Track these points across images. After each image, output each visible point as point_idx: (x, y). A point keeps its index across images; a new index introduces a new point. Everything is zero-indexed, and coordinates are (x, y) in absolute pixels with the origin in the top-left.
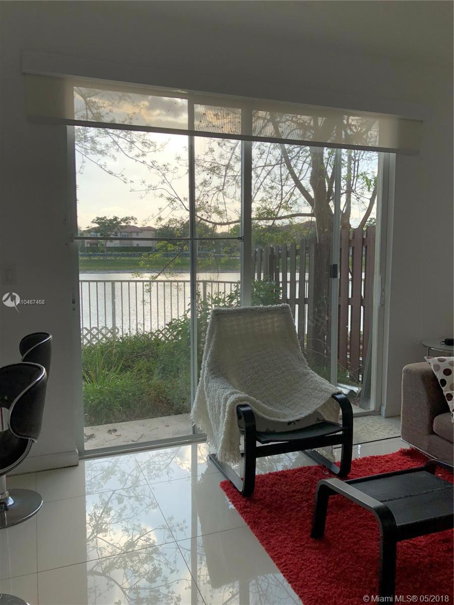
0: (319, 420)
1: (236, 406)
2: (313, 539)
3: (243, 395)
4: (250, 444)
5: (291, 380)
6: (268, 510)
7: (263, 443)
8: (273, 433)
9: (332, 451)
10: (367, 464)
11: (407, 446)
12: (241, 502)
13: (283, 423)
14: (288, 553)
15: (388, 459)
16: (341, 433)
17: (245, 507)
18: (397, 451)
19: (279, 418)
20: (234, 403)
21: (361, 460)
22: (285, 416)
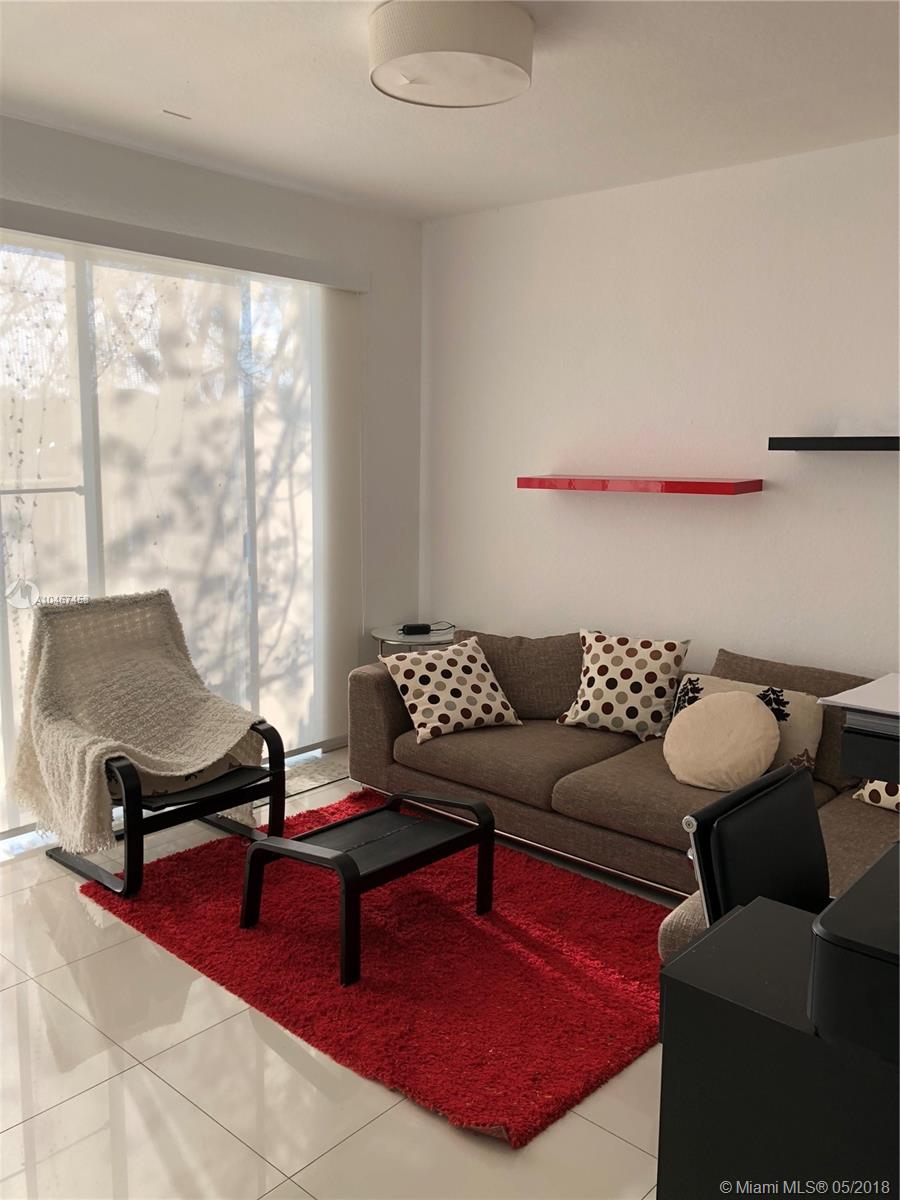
0: (233, 767)
1: (104, 761)
2: (245, 930)
3: (112, 743)
4: (132, 815)
5: (182, 711)
6: (170, 908)
7: (154, 810)
8: (165, 795)
9: (251, 812)
10: (304, 822)
11: (357, 787)
12: (124, 906)
13: (180, 777)
14: (213, 953)
15: (334, 810)
16: (267, 780)
17: (132, 911)
18: (346, 797)
19: (172, 771)
20: (101, 756)
21: (295, 818)
22: (180, 766)
